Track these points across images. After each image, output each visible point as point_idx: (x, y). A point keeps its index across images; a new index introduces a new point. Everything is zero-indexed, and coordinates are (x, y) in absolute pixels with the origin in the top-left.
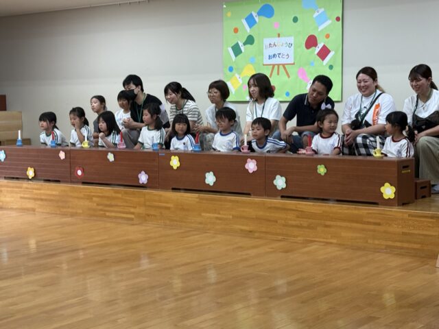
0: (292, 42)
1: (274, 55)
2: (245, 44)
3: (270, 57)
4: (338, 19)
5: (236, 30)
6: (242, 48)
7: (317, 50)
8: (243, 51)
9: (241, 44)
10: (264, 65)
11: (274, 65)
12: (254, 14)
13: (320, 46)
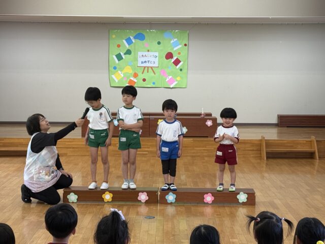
0: (157, 55)
1: (145, 62)
2: (125, 54)
3: (142, 62)
4: (185, 45)
5: (119, 46)
6: (123, 57)
7: (173, 60)
8: (124, 58)
9: (122, 54)
10: (138, 67)
11: (145, 67)
12: (132, 38)
13: (175, 58)
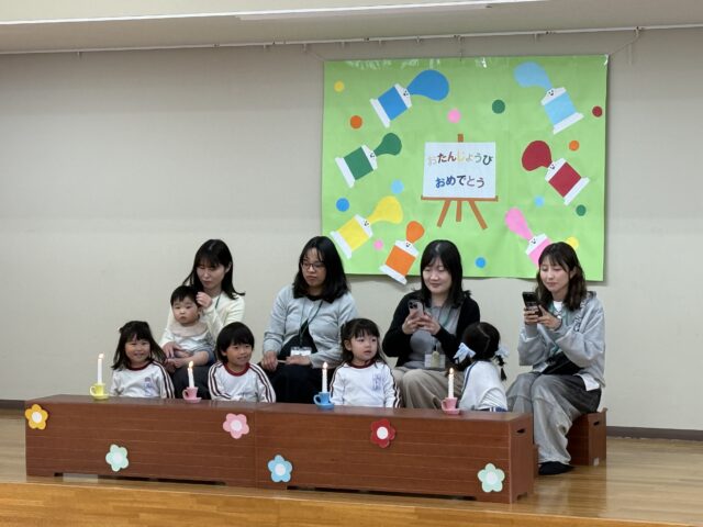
0: (493, 155)
1: (450, 180)
2: (378, 152)
3: (439, 183)
4: (597, 112)
5: (356, 122)
6: (373, 162)
7: (551, 173)
9: (368, 152)
10: (423, 198)
11: (448, 201)
12: (401, 90)
13: (558, 164)
